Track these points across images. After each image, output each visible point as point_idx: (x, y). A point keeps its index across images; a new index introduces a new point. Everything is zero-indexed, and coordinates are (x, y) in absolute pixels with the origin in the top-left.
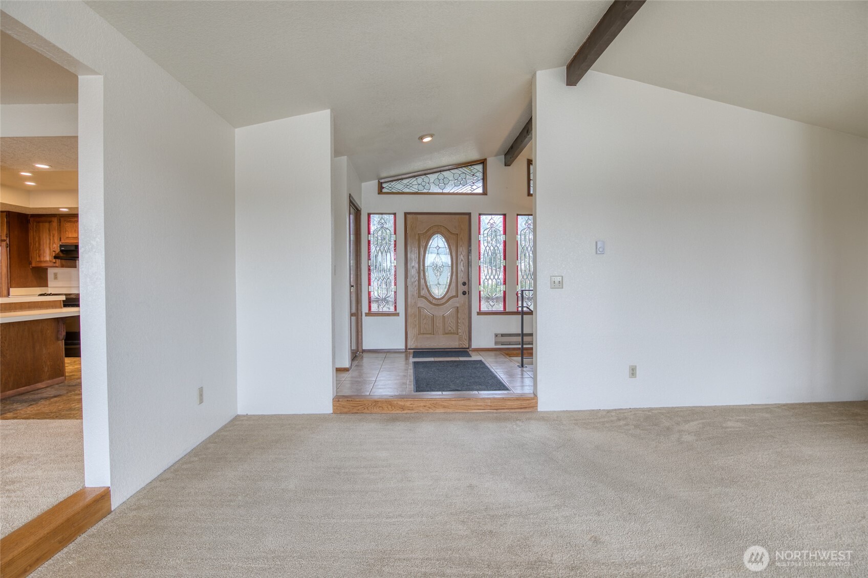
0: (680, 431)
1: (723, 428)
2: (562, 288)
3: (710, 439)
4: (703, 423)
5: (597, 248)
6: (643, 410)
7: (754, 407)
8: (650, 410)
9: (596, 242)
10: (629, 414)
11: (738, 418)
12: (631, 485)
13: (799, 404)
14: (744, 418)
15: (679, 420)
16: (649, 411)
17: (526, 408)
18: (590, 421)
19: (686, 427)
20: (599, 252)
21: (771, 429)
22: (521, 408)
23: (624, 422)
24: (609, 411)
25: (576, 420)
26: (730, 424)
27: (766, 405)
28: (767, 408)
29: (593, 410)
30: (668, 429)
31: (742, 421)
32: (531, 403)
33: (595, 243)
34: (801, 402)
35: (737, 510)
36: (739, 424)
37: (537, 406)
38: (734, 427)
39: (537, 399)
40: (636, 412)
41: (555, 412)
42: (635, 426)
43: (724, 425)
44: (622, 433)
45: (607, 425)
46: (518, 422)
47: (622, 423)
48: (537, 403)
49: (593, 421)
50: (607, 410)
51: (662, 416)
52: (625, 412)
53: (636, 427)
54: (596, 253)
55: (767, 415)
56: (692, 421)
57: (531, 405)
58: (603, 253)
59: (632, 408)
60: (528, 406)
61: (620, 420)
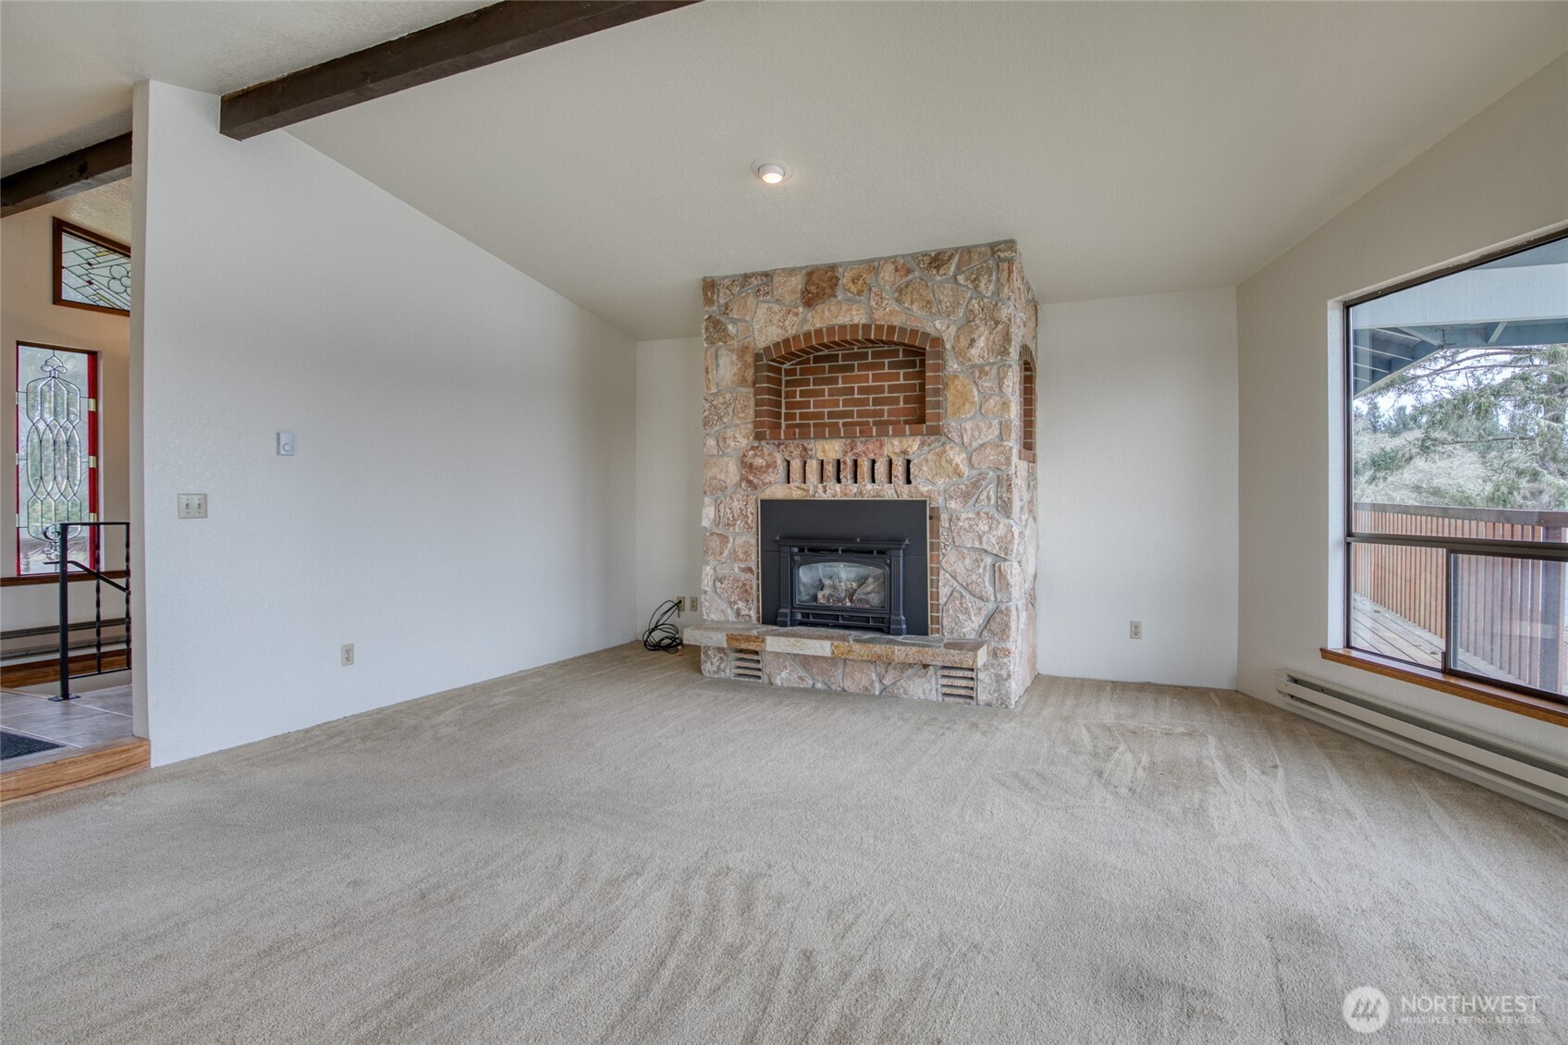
0: (432, 727)
1: (490, 706)
2: (206, 517)
3: (475, 723)
4: (463, 708)
5: (279, 444)
6: (368, 714)
7: (523, 674)
8: (380, 711)
9: (278, 435)
10: (347, 724)
11: (505, 691)
12: (383, 809)
13: (572, 659)
14: (512, 689)
15: (428, 713)
16: (378, 713)
17: (120, 769)
18: (277, 753)
19: (441, 718)
20: (282, 452)
21: (545, 693)
22: (106, 773)
23: (342, 739)
24: (307, 731)
25: (247, 759)
26: (496, 700)
27: (535, 668)
28: (538, 672)
29: (276, 737)
30: (415, 728)
31: (511, 693)
32: (133, 757)
33: (275, 436)
34: (573, 656)
35: (524, 784)
36: (509, 697)
37: (149, 759)
38: (503, 703)
39: (150, 745)
40: (358, 720)
41: (194, 759)
42: (362, 738)
43: (491, 704)
44: (344, 752)
45: (311, 750)
46: (110, 798)
47: (337, 740)
48: (149, 753)
49: (283, 751)
50: (303, 730)
51: (401, 715)
52: (339, 725)
53: (364, 739)
54: (278, 453)
55: (539, 680)
56: (447, 709)
57: (133, 761)
58: (291, 453)
59: (347, 715)
60: (125, 764)
61: (333, 737)
